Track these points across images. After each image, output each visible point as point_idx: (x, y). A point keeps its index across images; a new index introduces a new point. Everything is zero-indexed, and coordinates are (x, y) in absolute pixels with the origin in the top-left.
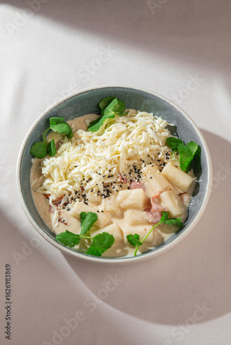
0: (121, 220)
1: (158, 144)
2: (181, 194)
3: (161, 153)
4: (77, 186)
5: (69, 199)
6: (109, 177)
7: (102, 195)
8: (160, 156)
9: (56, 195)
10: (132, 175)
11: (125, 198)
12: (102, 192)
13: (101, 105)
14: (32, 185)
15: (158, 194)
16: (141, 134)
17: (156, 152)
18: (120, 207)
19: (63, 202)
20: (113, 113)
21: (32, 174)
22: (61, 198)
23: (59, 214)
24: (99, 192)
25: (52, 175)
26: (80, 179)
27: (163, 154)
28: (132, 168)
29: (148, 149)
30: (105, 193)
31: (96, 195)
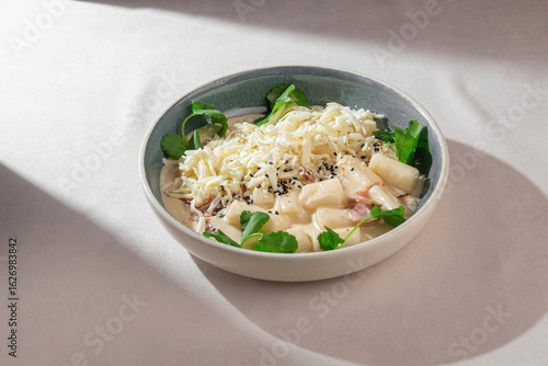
0: (308, 226)
1: (361, 132)
2: (401, 196)
3: (366, 144)
4: (236, 183)
5: (223, 202)
6: (285, 171)
7: (275, 193)
8: (364, 149)
9: (201, 195)
10: (321, 172)
11: (313, 193)
12: (275, 188)
13: (270, 97)
14: (162, 189)
15: (364, 190)
16: (333, 120)
17: (357, 144)
18: (305, 207)
19: (212, 206)
20: (289, 99)
21: (162, 177)
22: (210, 200)
23: (207, 222)
24: (270, 187)
25: (195, 169)
26: (239, 173)
27: (369, 145)
28: (321, 164)
29: (345, 139)
30: (281, 189)
31: (265, 191)
